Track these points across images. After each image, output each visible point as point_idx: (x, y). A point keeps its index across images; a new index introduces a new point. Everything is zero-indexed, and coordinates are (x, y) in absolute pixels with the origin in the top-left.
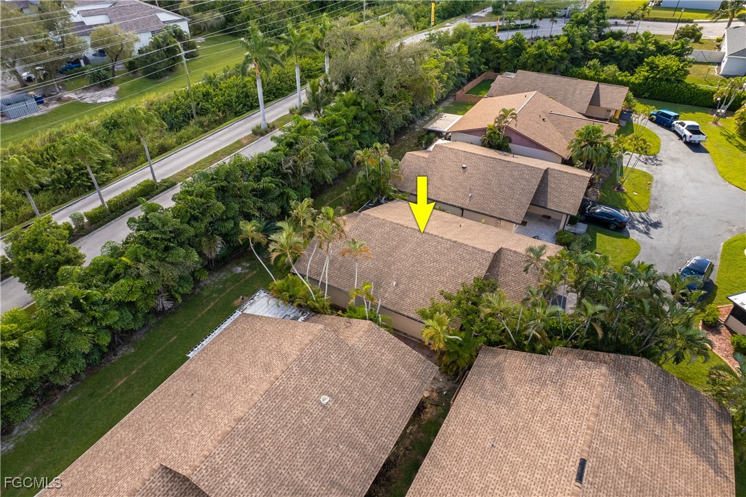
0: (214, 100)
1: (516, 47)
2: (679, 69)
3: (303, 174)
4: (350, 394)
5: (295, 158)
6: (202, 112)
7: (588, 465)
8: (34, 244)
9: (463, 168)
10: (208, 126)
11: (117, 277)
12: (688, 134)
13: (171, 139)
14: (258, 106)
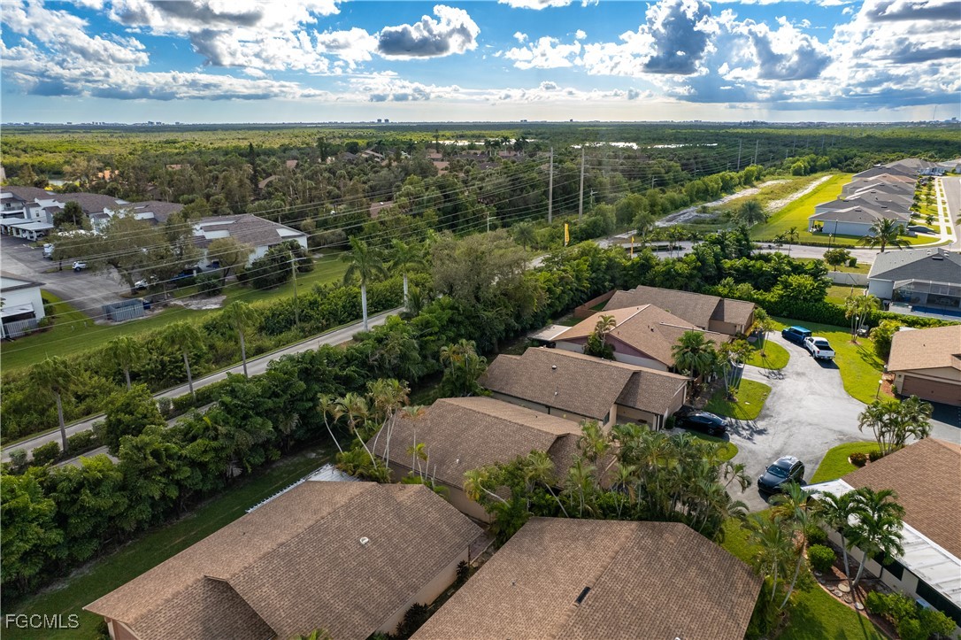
0: (320, 308)
1: (643, 264)
2: (813, 288)
3: (387, 366)
4: (390, 540)
5: (383, 352)
6: (305, 318)
7: (592, 592)
8: (126, 408)
9: (554, 369)
10: (310, 332)
11: (194, 439)
12: (816, 349)
13: (268, 341)
14: (362, 317)
